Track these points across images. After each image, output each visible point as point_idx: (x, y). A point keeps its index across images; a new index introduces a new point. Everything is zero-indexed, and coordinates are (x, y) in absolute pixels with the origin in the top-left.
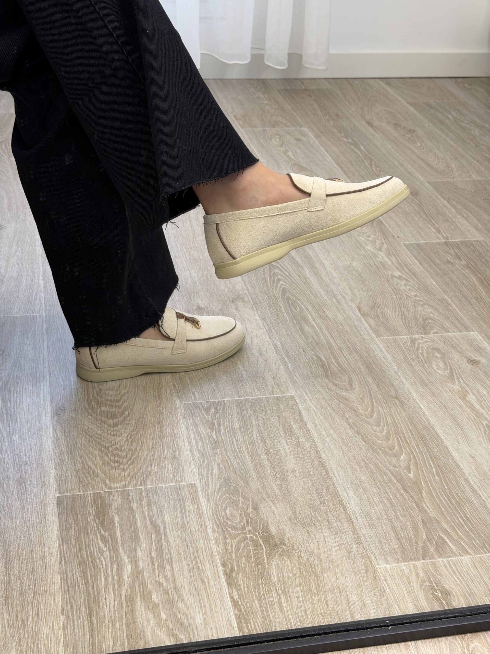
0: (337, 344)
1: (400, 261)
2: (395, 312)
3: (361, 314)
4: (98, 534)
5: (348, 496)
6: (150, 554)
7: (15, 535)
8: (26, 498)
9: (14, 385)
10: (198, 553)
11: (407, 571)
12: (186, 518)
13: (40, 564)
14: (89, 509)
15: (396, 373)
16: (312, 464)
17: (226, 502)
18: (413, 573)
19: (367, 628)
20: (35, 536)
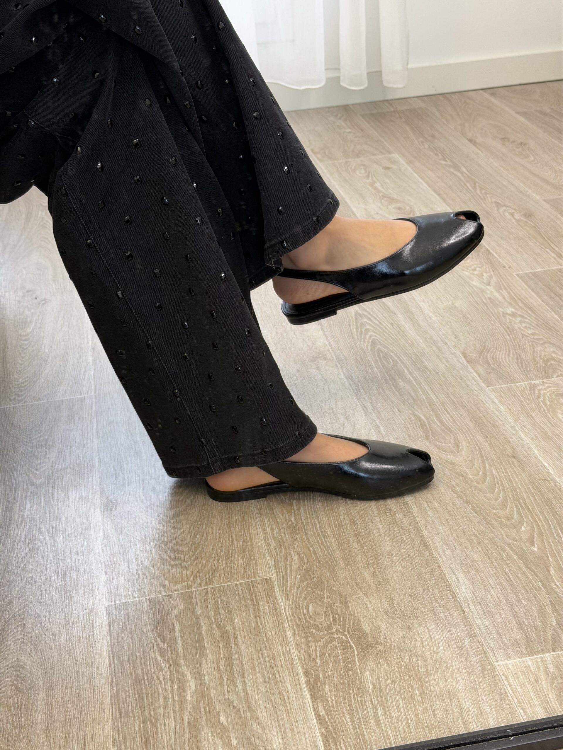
0: (439, 399)
1: (513, 295)
2: (509, 355)
3: (467, 361)
4: (156, 647)
5: (458, 580)
6: (218, 666)
7: (58, 654)
8: (71, 611)
9: (58, 479)
10: (275, 662)
11: (533, 667)
12: (260, 619)
13: (87, 687)
14: (145, 618)
15: (512, 427)
16: (412, 544)
17: (309, 597)
18: (541, 669)
19: (483, 741)
20: (81, 654)
